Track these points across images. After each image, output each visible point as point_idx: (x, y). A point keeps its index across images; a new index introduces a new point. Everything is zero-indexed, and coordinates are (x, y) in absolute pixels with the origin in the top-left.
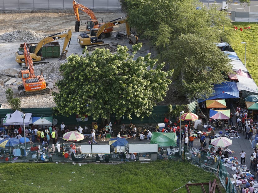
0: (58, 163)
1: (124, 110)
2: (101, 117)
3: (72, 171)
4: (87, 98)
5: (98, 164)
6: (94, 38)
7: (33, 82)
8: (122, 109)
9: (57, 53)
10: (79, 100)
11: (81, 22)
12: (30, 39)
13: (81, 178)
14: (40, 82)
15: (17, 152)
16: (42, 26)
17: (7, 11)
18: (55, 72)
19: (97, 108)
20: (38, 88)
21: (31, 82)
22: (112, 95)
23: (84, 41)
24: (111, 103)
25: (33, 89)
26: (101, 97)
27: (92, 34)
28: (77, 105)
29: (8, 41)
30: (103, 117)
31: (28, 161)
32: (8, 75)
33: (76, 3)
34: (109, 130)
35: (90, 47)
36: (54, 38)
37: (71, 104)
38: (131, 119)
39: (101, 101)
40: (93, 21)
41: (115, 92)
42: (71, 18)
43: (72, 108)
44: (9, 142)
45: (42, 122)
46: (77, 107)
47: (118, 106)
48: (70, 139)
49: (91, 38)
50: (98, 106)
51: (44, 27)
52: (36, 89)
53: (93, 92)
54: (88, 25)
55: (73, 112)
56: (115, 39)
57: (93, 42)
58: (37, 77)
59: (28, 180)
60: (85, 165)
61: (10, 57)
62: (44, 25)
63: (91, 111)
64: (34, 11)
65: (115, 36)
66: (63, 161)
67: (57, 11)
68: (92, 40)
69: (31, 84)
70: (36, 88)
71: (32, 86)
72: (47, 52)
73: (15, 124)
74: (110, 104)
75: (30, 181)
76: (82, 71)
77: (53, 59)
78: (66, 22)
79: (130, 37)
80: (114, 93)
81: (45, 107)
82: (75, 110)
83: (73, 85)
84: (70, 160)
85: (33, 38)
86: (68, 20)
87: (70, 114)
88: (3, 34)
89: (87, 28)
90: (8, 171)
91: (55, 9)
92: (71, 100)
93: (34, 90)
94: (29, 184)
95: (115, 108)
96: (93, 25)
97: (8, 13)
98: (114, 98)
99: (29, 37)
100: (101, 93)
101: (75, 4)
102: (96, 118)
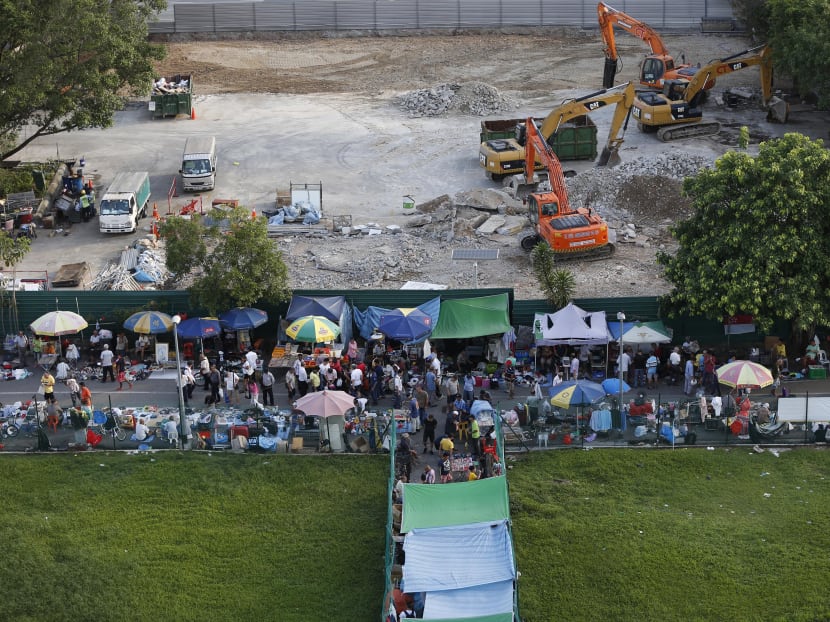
0: (712, 448)
3: (760, 471)
4: (777, 271)
5: (823, 449)
6: (680, 106)
7: (573, 227)
9: (589, 146)
10: (754, 275)
11: (619, 62)
12: (491, 106)
13: (791, 488)
14: (592, 227)
15: (602, 419)
16: (503, 73)
17: (385, 32)
18: (604, 199)
19: (804, 297)
20: (587, 242)
21: (568, 227)
23: (653, 114)
25: (575, 244)
26: (814, 268)
27: (670, 93)
28: (752, 288)
29: (428, 113)
31: (626, 443)
32: (479, 206)
33: (606, 10)
34: (817, 357)
35: (670, 131)
36: (587, 105)
37: (736, 287)
39: (815, 279)
40: (661, 57)
42: (573, 52)
43: (739, 298)
44: (579, 393)
45: (643, 335)
46: (752, 296)
48: (742, 380)
49: (672, 106)
50: (807, 292)
51: (508, 76)
52: (583, 246)
53: (795, 254)
54: (646, 70)
56: (719, 107)
57: (676, 118)
58: (577, 212)
59: (651, 495)
60: (788, 453)
61: (454, 157)
62: (508, 70)
63: (793, 306)
64: (461, 31)
65: (720, 100)
66: (726, 443)
67: (523, 30)
68: (674, 112)
69: (568, 231)
70: (582, 243)
71: (571, 236)
72: (563, 143)
73: (569, 342)
75: (658, 498)
76: (761, 196)
77: (576, 162)
78: (563, 62)
79: (771, 104)
81: (617, 295)
82: (747, 302)
83: (734, 233)
84: (743, 441)
85: (496, 105)
86: (566, 55)
88: (405, 93)
89: (643, 79)
90: (587, 474)
91: (518, 26)
92: (730, 274)
93: (577, 247)
94: (660, 507)
96: (662, 69)
97: (387, 36)
99: (484, 101)
100: (815, 257)
101: (605, 13)
102: (808, 323)
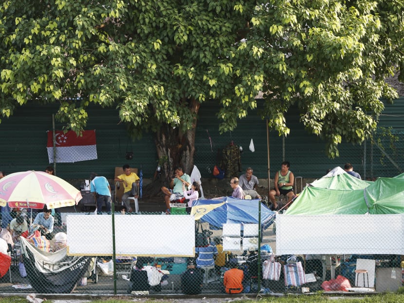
1: (255, 81)
2: (158, 114)
4: (93, 31)
8: (247, 79)
10: (58, 39)
19: (138, 74)
22: (202, 21)
24: (202, 55)
26: (157, 31)
28: (49, 57)
30: (162, 116)
38: (288, 131)
39: (157, 47)
41: (218, 9)
43: (29, 74)
46: (49, 67)
47: (230, 65)
50: (142, 66)
55: (35, 87)
63: (113, 85)
74: (196, 62)
80: (214, 11)
82: (41, 79)
87: (20, 100)
92: (22, 40)
95: (217, 75)
98: (214, 35)
100: (158, 14)
